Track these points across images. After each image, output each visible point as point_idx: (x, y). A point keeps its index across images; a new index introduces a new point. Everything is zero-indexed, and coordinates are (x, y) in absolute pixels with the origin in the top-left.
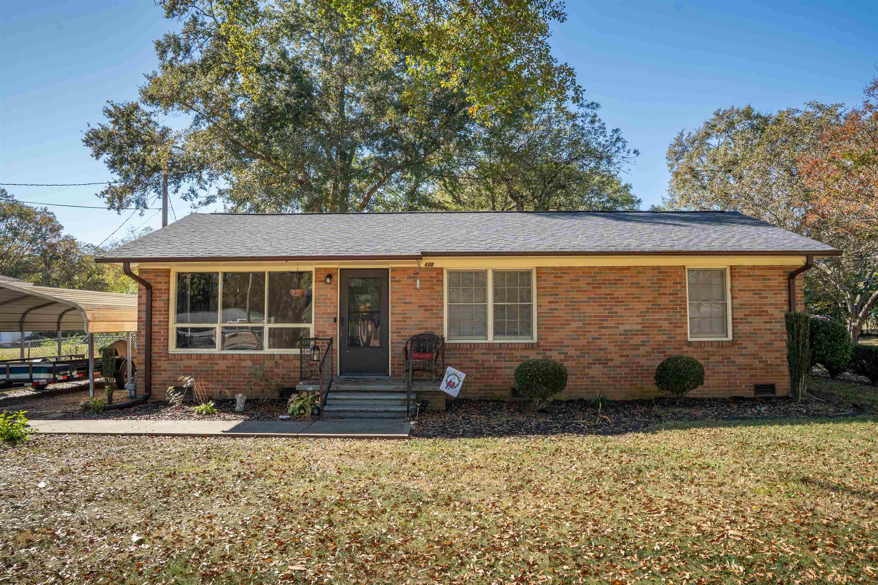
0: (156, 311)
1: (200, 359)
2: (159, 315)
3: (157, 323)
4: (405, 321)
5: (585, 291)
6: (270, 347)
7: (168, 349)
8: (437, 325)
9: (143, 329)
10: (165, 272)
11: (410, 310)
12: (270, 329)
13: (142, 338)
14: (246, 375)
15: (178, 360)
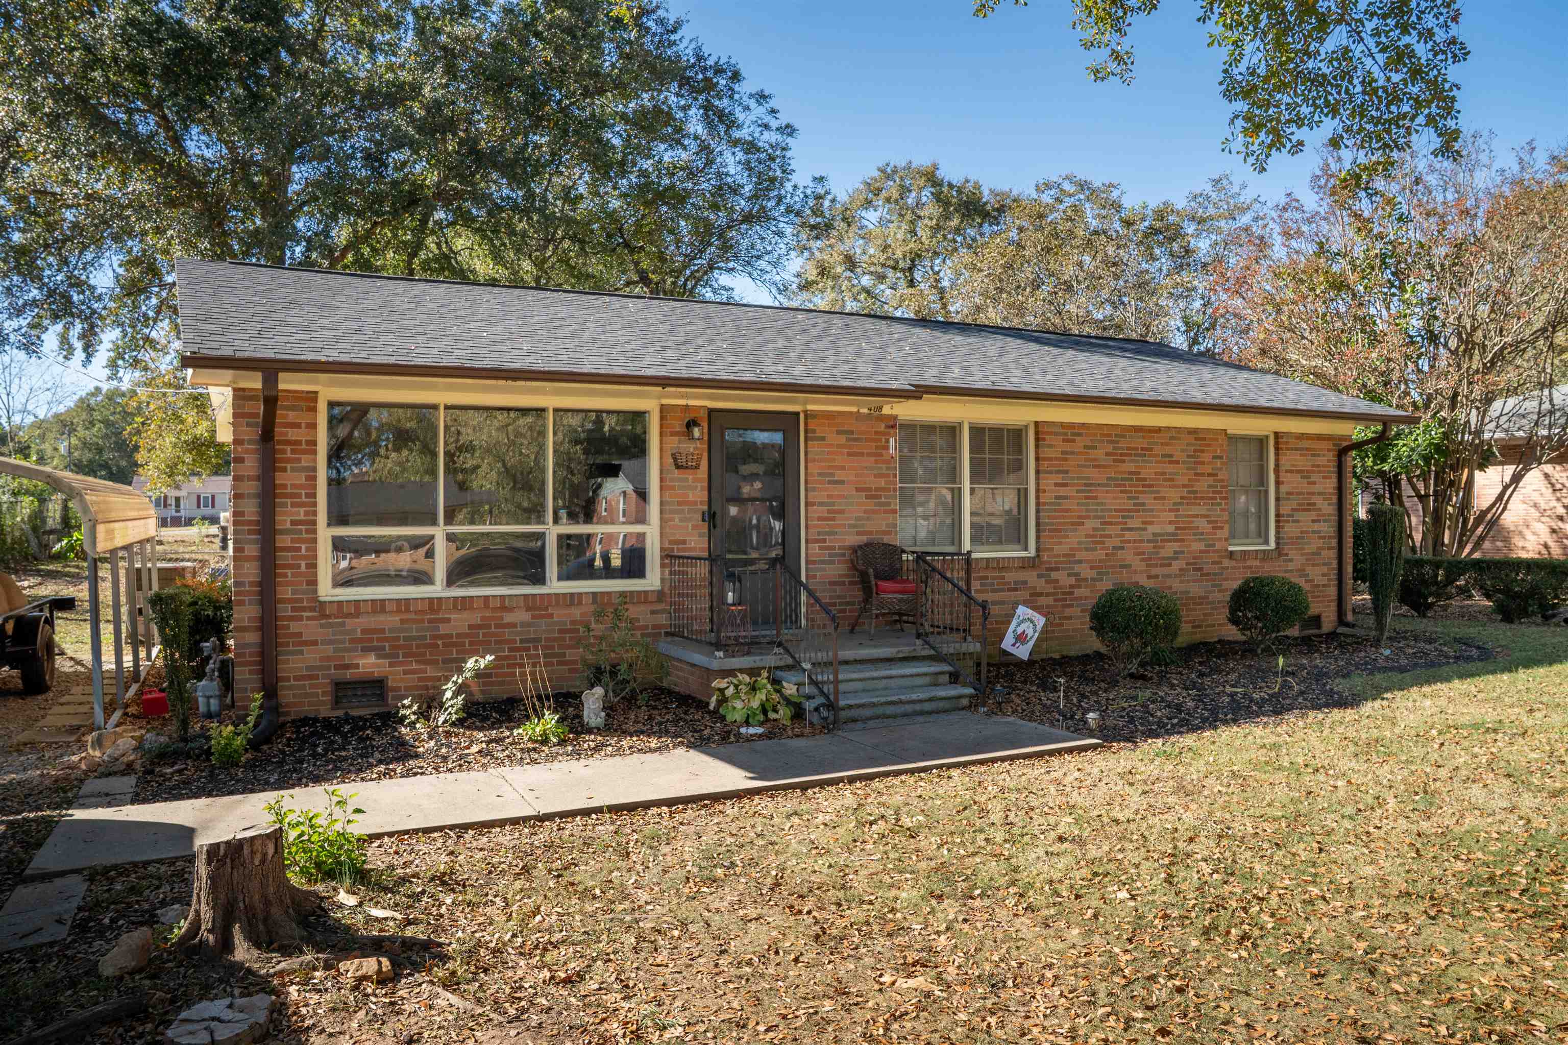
0: (286, 496)
1: (407, 610)
2: (294, 505)
3: (288, 525)
4: (833, 519)
5: (1104, 467)
6: (560, 578)
7: (316, 591)
8: (887, 525)
9: (250, 542)
10: (307, 399)
11: (843, 497)
12: (560, 537)
13: (247, 565)
14: (515, 641)
15: (349, 615)
